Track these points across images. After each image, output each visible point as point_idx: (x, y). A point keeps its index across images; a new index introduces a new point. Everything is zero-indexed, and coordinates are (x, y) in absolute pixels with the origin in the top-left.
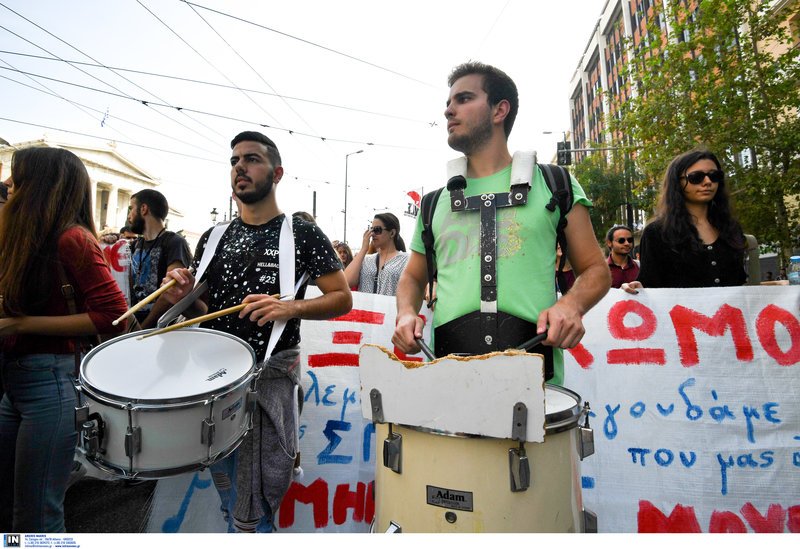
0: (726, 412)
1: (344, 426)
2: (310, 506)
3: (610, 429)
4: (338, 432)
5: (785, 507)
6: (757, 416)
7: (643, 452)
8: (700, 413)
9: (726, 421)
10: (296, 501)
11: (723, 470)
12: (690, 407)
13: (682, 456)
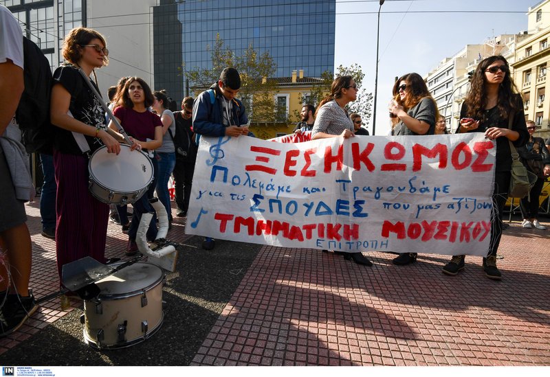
0: (427, 189)
1: (262, 197)
2: (247, 227)
3: (377, 196)
4: (259, 199)
5: (438, 221)
6: (439, 191)
7: (389, 204)
8: (415, 190)
9: (426, 193)
10: (241, 225)
11: (419, 210)
12: (412, 187)
13: (404, 206)
